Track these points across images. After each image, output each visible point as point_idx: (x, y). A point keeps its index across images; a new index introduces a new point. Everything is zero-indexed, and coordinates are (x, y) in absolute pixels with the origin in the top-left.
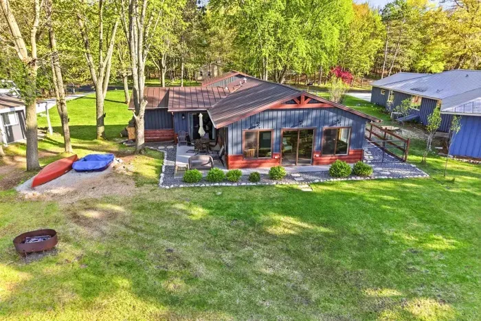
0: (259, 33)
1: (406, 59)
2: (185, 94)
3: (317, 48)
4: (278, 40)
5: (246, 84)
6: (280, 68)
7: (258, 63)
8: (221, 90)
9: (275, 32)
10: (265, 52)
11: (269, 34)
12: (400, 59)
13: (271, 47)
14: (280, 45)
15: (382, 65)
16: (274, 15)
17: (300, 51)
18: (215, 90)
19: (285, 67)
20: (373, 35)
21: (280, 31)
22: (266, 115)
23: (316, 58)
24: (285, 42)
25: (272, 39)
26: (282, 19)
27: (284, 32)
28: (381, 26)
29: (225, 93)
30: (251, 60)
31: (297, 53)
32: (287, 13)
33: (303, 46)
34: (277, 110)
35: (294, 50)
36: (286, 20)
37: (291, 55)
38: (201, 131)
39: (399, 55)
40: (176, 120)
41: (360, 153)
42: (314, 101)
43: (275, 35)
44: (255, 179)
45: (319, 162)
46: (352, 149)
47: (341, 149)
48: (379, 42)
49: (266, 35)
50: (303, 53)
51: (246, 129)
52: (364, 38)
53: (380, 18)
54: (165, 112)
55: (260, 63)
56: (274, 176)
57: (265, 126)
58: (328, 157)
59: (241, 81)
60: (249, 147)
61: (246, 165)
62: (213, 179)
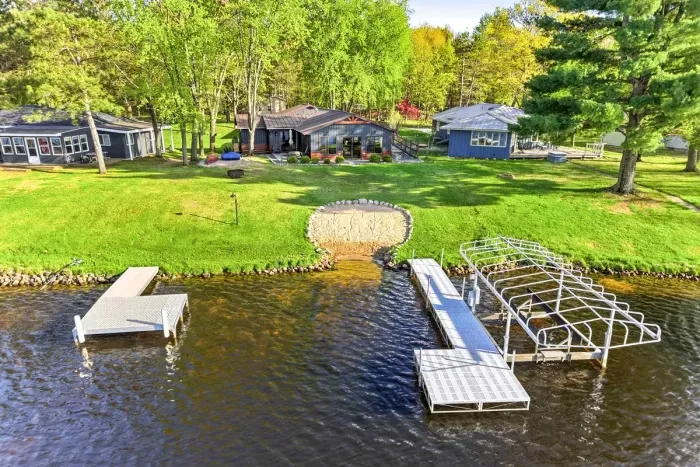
0: (326, 69)
1: (482, 94)
2: (274, 118)
3: (381, 83)
4: (343, 75)
5: (317, 112)
6: (347, 102)
9: (341, 69)
10: (332, 88)
11: (335, 70)
12: (476, 94)
13: (337, 83)
14: (346, 80)
15: (458, 100)
16: (339, 54)
17: (364, 85)
19: (351, 101)
20: (446, 68)
21: (345, 66)
22: (332, 127)
23: (380, 93)
24: (350, 77)
25: (338, 75)
26: (346, 57)
27: (349, 68)
28: (453, 58)
29: (304, 119)
30: (317, 94)
31: (362, 88)
32: (351, 52)
33: (367, 81)
34: (339, 125)
35: (359, 84)
36: (351, 57)
37: (356, 89)
38: (291, 142)
39: (475, 89)
40: (271, 136)
41: (389, 152)
42: (359, 119)
43: (341, 70)
44: (327, 162)
45: (365, 157)
46: (384, 150)
47: (378, 150)
48: (452, 75)
49: (333, 71)
50: (367, 88)
51: (321, 135)
52: (437, 71)
53: (453, 50)
54: (263, 131)
55: (327, 97)
56: (338, 161)
57: (333, 133)
58: (370, 155)
59: (313, 111)
60: (323, 147)
61: (322, 158)
62: (304, 162)
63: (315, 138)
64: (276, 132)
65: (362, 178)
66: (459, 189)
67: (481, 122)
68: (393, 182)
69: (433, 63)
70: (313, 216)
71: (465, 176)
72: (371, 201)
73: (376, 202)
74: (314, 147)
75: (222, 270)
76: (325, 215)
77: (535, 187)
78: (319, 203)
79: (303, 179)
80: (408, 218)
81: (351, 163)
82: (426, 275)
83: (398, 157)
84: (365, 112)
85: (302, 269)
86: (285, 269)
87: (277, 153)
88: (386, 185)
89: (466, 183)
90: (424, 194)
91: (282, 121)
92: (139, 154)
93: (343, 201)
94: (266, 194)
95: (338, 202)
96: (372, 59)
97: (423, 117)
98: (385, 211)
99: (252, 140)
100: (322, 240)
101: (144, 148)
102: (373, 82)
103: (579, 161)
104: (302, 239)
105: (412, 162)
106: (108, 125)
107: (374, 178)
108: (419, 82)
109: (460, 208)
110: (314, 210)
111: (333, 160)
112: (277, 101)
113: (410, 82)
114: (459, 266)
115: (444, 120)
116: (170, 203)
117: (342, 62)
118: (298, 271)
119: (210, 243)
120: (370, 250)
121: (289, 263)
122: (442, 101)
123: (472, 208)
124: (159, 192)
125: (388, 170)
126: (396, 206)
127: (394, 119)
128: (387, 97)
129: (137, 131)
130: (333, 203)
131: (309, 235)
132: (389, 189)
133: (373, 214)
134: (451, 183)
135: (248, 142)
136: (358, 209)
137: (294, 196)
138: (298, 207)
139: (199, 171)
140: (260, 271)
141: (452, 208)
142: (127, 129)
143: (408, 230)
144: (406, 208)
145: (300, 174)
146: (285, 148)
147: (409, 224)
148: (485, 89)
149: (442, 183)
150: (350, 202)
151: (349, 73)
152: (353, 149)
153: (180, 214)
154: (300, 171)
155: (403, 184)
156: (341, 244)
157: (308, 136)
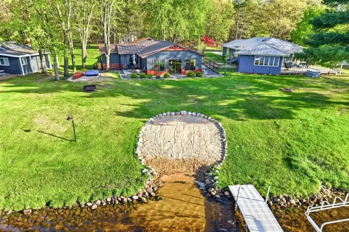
0: (159, 15)
2: (124, 46)
3: (192, 24)
4: (170, 20)
5: (153, 42)
6: (172, 36)
7: (159, 33)
8: (141, 45)
9: (168, 15)
10: (163, 27)
11: (165, 16)
12: (246, 32)
13: (166, 24)
14: (171, 22)
15: (235, 35)
16: (167, 6)
17: (182, 26)
18: (139, 45)
19: (175, 36)
21: (171, 14)
22: (162, 52)
23: (192, 31)
24: (174, 21)
25: (167, 19)
26: (172, 8)
27: (173, 15)
28: (234, 11)
29: (143, 47)
30: (155, 31)
31: (181, 27)
32: (174, 5)
33: (184, 24)
34: (166, 51)
35: (179, 25)
36: (174, 8)
37: (178, 29)
38: (134, 62)
39: (245, 29)
40: (122, 58)
41: (200, 70)
42: (180, 48)
43: (168, 17)
44: (158, 77)
45: (184, 73)
46: (197, 68)
47: (193, 68)
48: (232, 20)
49: (163, 17)
50: (184, 28)
51: (154, 59)
52: (224, 19)
53: (233, 6)
54: (115, 55)
55: (160, 34)
56: (165, 76)
57: (162, 57)
58: (187, 72)
59: (150, 42)
60: (156, 66)
61: (155, 75)
62: (142, 77)
63: (149, 60)
64: (125, 55)
65: (182, 91)
66: (257, 102)
67: (262, 50)
68: (204, 95)
69: (222, 14)
70: (144, 128)
71: (258, 90)
72: (190, 113)
73: (194, 114)
74: (149, 67)
75: (44, 204)
76: (154, 127)
77: (313, 100)
78: (150, 115)
79: (140, 92)
80: (221, 130)
81: (174, 78)
82: (255, 220)
83: (206, 72)
84: (182, 42)
85: (125, 200)
86: (109, 200)
87: (125, 69)
88: (200, 98)
89: (259, 96)
90: (230, 106)
91: (129, 48)
92: (31, 71)
93: (169, 113)
94: (107, 107)
95: (165, 114)
96: (187, 10)
97: (215, 45)
98: (201, 122)
99: (108, 62)
100: (149, 157)
101: (36, 66)
102: (188, 24)
103: (327, 77)
104: (131, 156)
105: (215, 77)
106: (8, 51)
107: (191, 91)
108: (214, 25)
109: (263, 121)
110: (145, 122)
111: (162, 76)
112: (133, 36)
113: (208, 25)
114: (281, 197)
115: (233, 48)
116: (25, 119)
117: (169, 11)
118: (122, 202)
119: (46, 164)
120: (192, 169)
121: (114, 193)
122: (226, 36)
123: (272, 121)
124: (21, 107)
125: (200, 84)
126: (210, 118)
127: (201, 46)
128: (196, 34)
129: (28, 55)
130: (160, 115)
131: (138, 151)
132: (203, 101)
133: (192, 125)
134: (249, 96)
135: (106, 63)
136: (180, 120)
137: (130, 108)
138: (133, 119)
139: (65, 85)
140: (83, 203)
141: (256, 121)
142: (20, 53)
143: (223, 144)
144: (218, 119)
145: (138, 87)
146: (130, 66)
147: (223, 137)
148: (251, 29)
149: (242, 96)
150: (174, 113)
151: (173, 18)
152: (176, 67)
153: (29, 131)
154: (138, 85)
155: (213, 96)
156: (166, 161)
157: (145, 59)
